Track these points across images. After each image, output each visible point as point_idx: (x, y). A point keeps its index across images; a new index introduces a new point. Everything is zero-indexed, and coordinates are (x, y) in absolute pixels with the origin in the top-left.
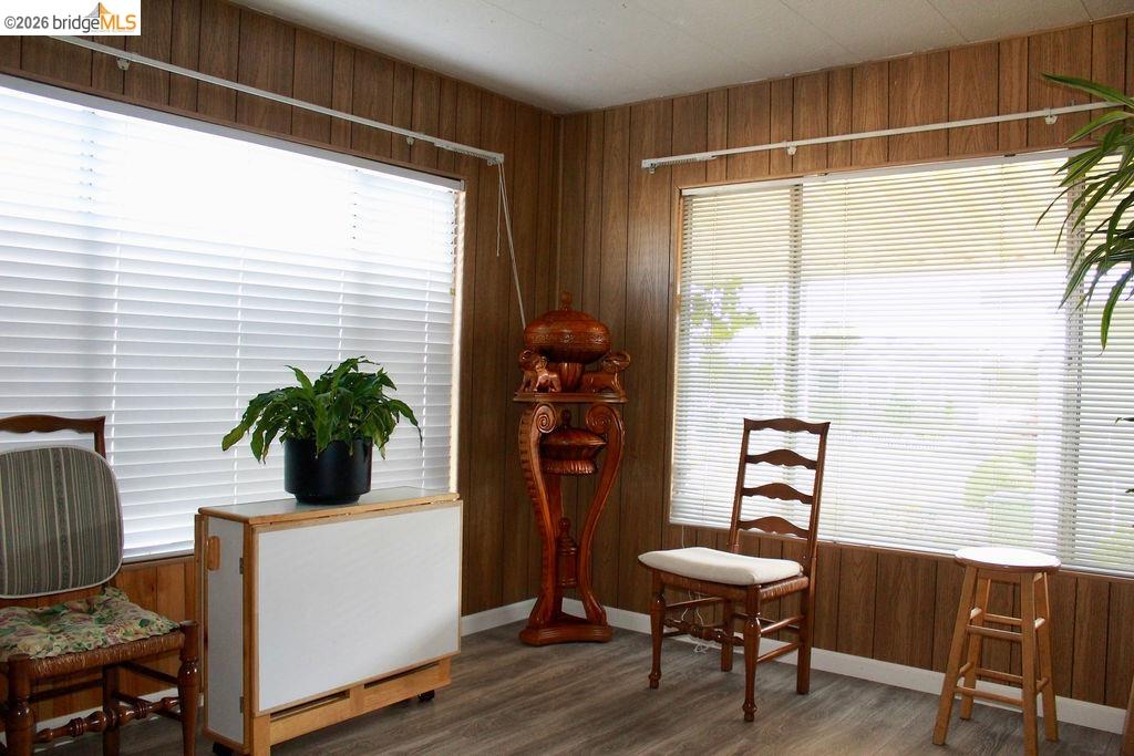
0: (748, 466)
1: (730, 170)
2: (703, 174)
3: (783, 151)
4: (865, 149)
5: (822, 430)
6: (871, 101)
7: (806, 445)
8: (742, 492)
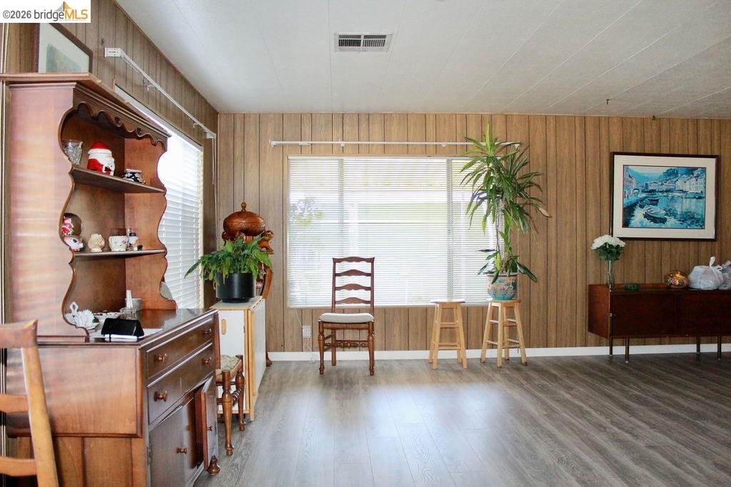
0: (337, 278)
1: (313, 151)
2: (300, 150)
3: (339, 145)
4: (375, 148)
5: (371, 261)
6: (377, 128)
7: (365, 267)
8: (335, 289)
